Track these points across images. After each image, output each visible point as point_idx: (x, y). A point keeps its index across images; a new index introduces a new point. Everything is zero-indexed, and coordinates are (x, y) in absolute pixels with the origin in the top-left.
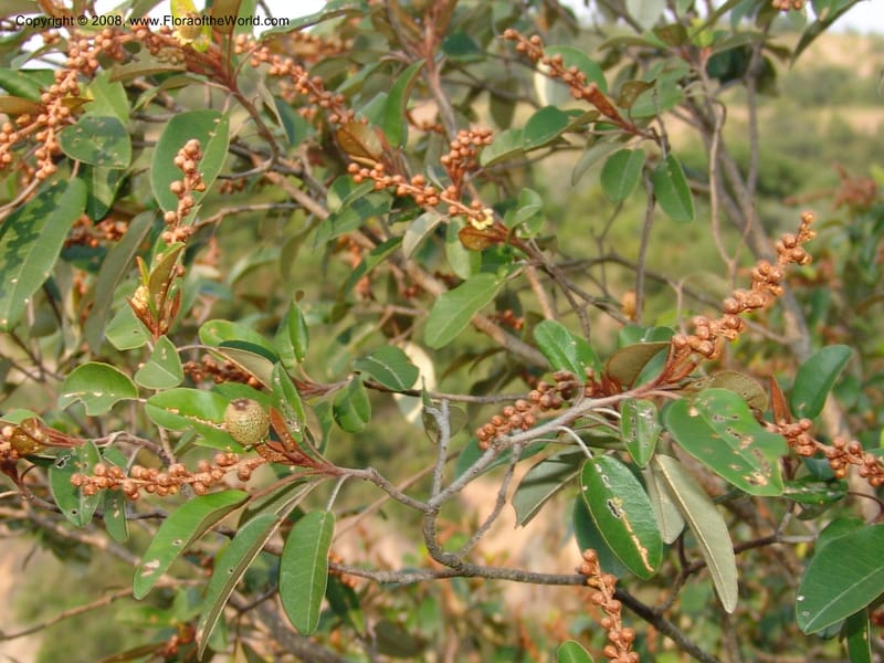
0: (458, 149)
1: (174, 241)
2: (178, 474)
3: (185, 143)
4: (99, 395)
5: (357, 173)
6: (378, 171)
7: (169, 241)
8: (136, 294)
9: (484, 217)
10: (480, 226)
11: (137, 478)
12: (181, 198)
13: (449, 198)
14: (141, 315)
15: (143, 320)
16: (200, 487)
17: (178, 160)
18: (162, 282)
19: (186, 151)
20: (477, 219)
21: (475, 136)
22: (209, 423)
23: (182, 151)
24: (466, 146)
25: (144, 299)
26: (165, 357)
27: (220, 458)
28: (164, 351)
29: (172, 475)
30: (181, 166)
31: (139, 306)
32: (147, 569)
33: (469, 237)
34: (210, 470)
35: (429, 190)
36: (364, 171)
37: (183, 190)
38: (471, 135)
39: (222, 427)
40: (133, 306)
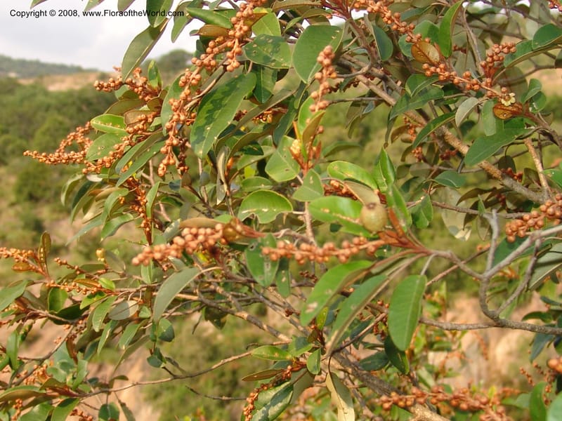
0: (492, 57)
1: (317, 110)
2: (330, 249)
3: (324, 48)
4: (266, 210)
5: (428, 69)
6: (441, 69)
7: (314, 110)
8: (293, 145)
9: (510, 98)
10: (507, 103)
11: (304, 251)
12: (321, 83)
13: (487, 86)
14: (297, 158)
15: (298, 161)
16: (343, 258)
17: (320, 59)
18: (310, 136)
19: (324, 53)
20: (504, 99)
21: (503, 48)
22: (348, 218)
23: (322, 53)
24: (497, 54)
25: (298, 148)
26: (312, 182)
27: (356, 240)
28: (311, 178)
29: (325, 250)
30: (321, 63)
31: (295, 152)
32: (309, 308)
33: (499, 110)
34: (349, 247)
35: (475, 80)
36: (432, 69)
37: (322, 77)
38: (501, 47)
39: (357, 222)
40: (291, 151)
